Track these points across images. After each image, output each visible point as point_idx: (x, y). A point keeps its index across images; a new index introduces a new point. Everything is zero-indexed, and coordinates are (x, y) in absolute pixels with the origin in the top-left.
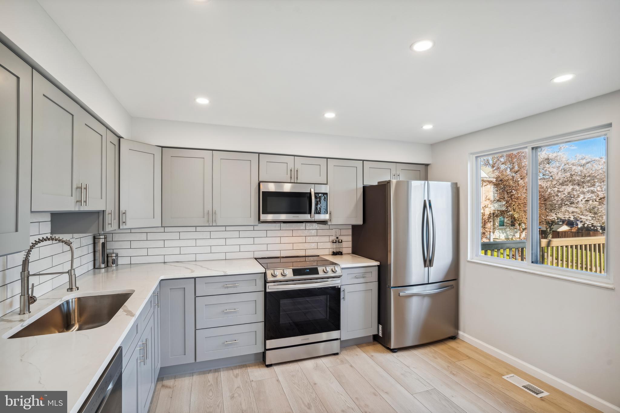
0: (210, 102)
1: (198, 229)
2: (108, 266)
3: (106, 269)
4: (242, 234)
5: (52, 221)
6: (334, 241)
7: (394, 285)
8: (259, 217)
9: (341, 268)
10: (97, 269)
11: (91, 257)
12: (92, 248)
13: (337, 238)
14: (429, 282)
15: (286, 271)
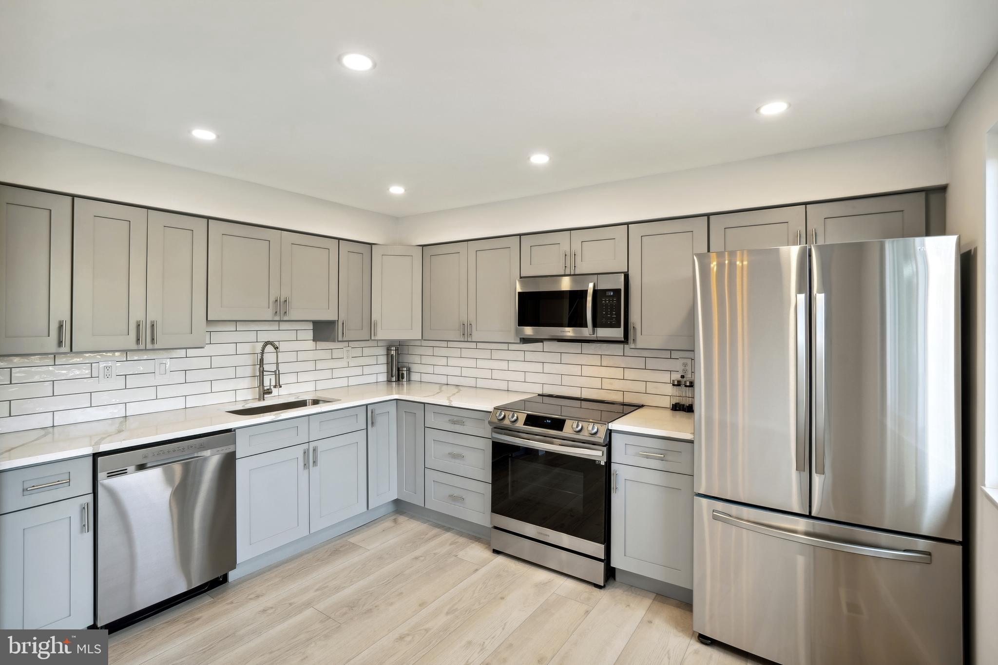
0: (406, 190)
1: (450, 344)
2: (399, 380)
3: (397, 383)
4: (496, 355)
5: (314, 330)
6: (676, 383)
7: (702, 492)
8: (517, 332)
9: (608, 429)
10: (389, 381)
11: (383, 368)
12: (383, 359)
13: (683, 377)
14: (810, 512)
15: (516, 415)
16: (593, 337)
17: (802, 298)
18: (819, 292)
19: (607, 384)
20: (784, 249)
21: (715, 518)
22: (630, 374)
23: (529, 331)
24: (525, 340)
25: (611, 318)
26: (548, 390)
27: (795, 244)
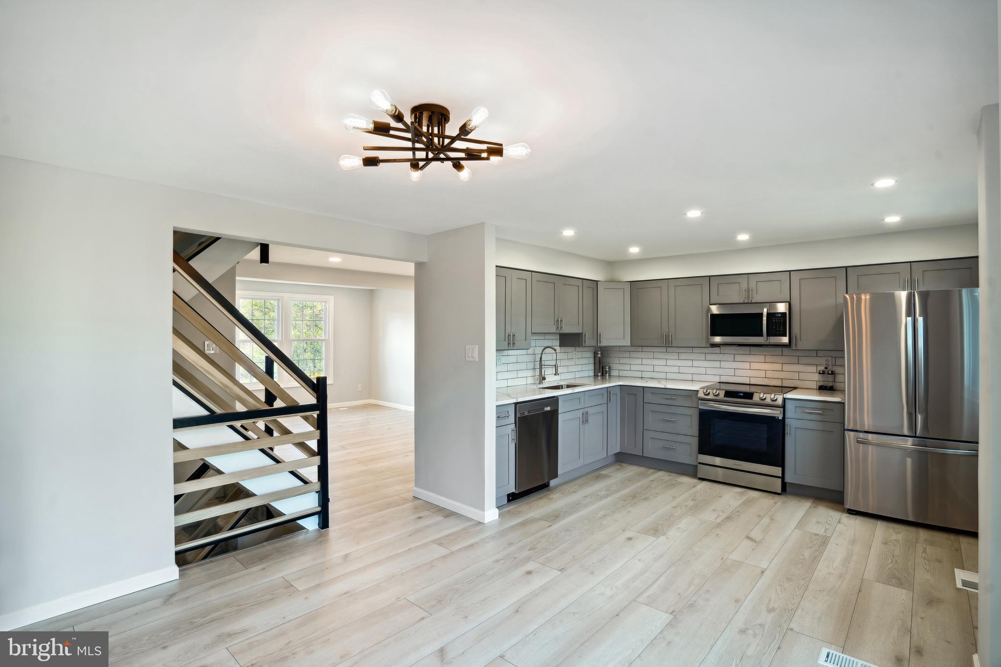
2: (602, 375)
5: (560, 339)
6: (821, 372)
7: (850, 428)
8: (708, 339)
9: (784, 398)
10: (596, 376)
11: (592, 367)
12: (592, 361)
13: (826, 368)
14: (916, 434)
15: (718, 392)
16: (767, 343)
17: (910, 319)
18: (920, 316)
19: (769, 374)
20: (897, 293)
21: (858, 442)
22: (787, 367)
23: (718, 339)
24: (714, 345)
25: (779, 331)
26: (724, 379)
27: (904, 290)
